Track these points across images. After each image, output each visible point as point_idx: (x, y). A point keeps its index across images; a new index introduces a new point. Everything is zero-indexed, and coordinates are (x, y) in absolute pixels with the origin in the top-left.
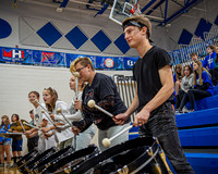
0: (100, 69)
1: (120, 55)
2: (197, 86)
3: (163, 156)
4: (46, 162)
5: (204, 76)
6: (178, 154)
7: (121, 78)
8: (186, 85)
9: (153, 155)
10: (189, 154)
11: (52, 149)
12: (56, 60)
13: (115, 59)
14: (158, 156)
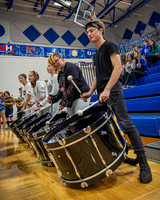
0: (68, 57)
1: (82, 48)
2: (137, 69)
3: (115, 119)
4: (31, 124)
5: (142, 61)
6: (125, 117)
7: (83, 63)
8: (129, 68)
9: (108, 118)
10: (133, 117)
11: (35, 115)
12: (36, 52)
13: (79, 51)
14: (112, 119)
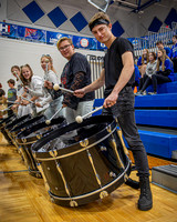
0: (76, 47)
3: (120, 133)
8: (150, 69)
9: (111, 132)
11: (28, 116)
13: (90, 40)
